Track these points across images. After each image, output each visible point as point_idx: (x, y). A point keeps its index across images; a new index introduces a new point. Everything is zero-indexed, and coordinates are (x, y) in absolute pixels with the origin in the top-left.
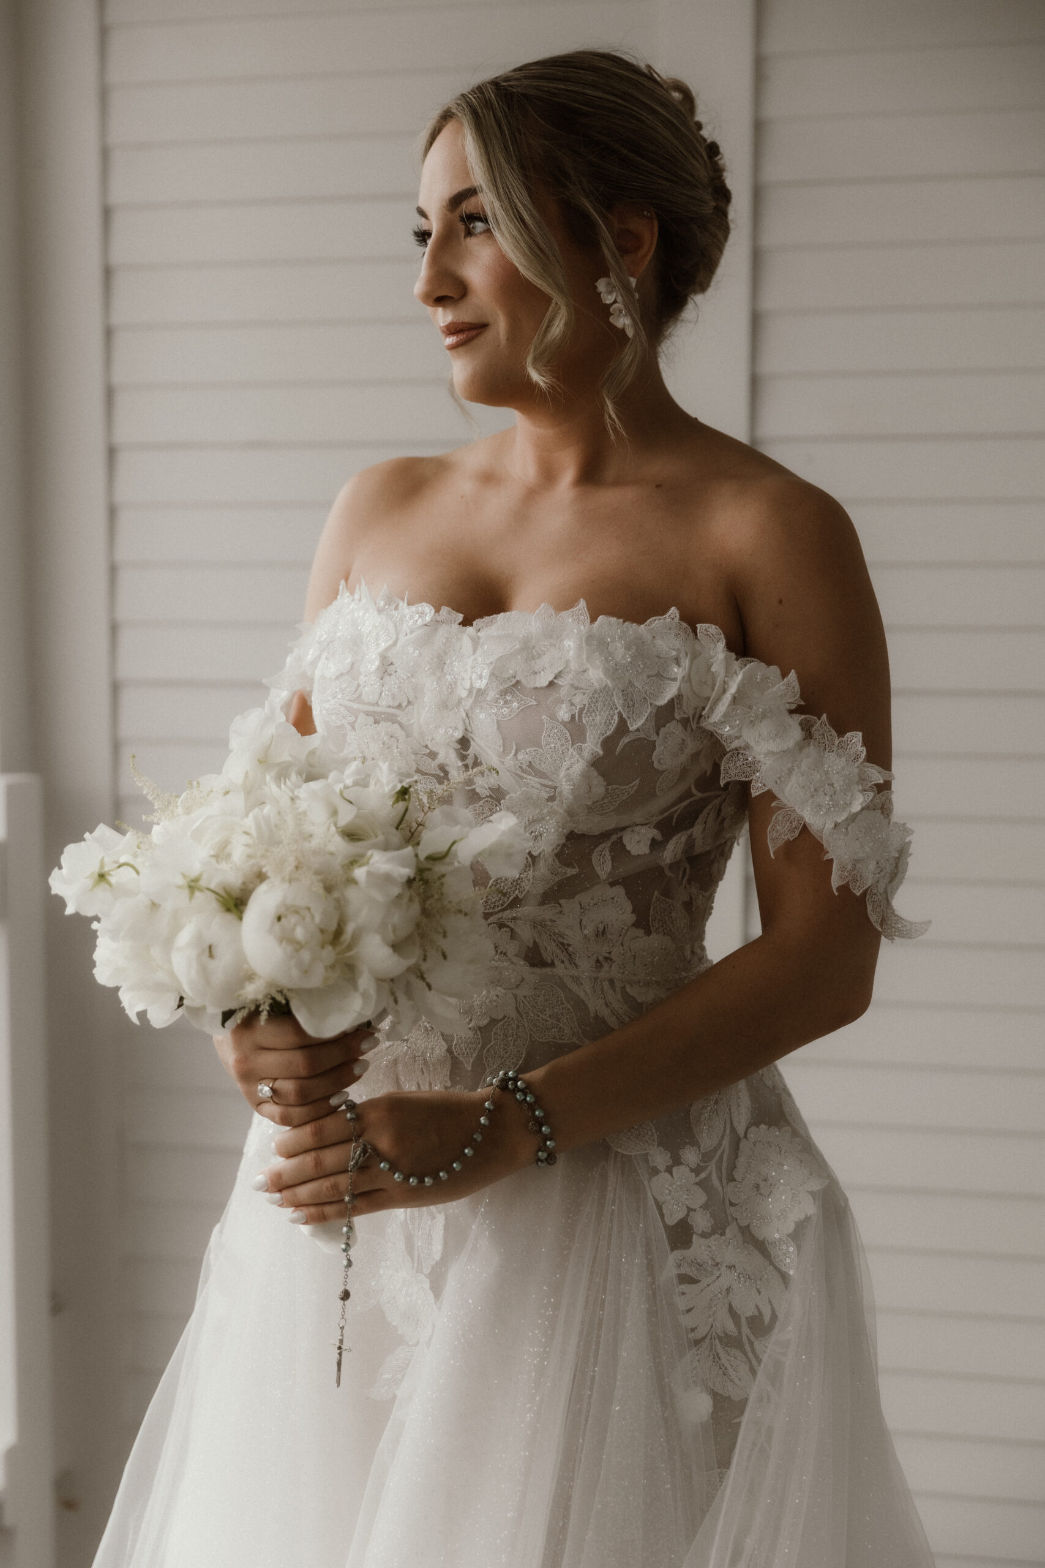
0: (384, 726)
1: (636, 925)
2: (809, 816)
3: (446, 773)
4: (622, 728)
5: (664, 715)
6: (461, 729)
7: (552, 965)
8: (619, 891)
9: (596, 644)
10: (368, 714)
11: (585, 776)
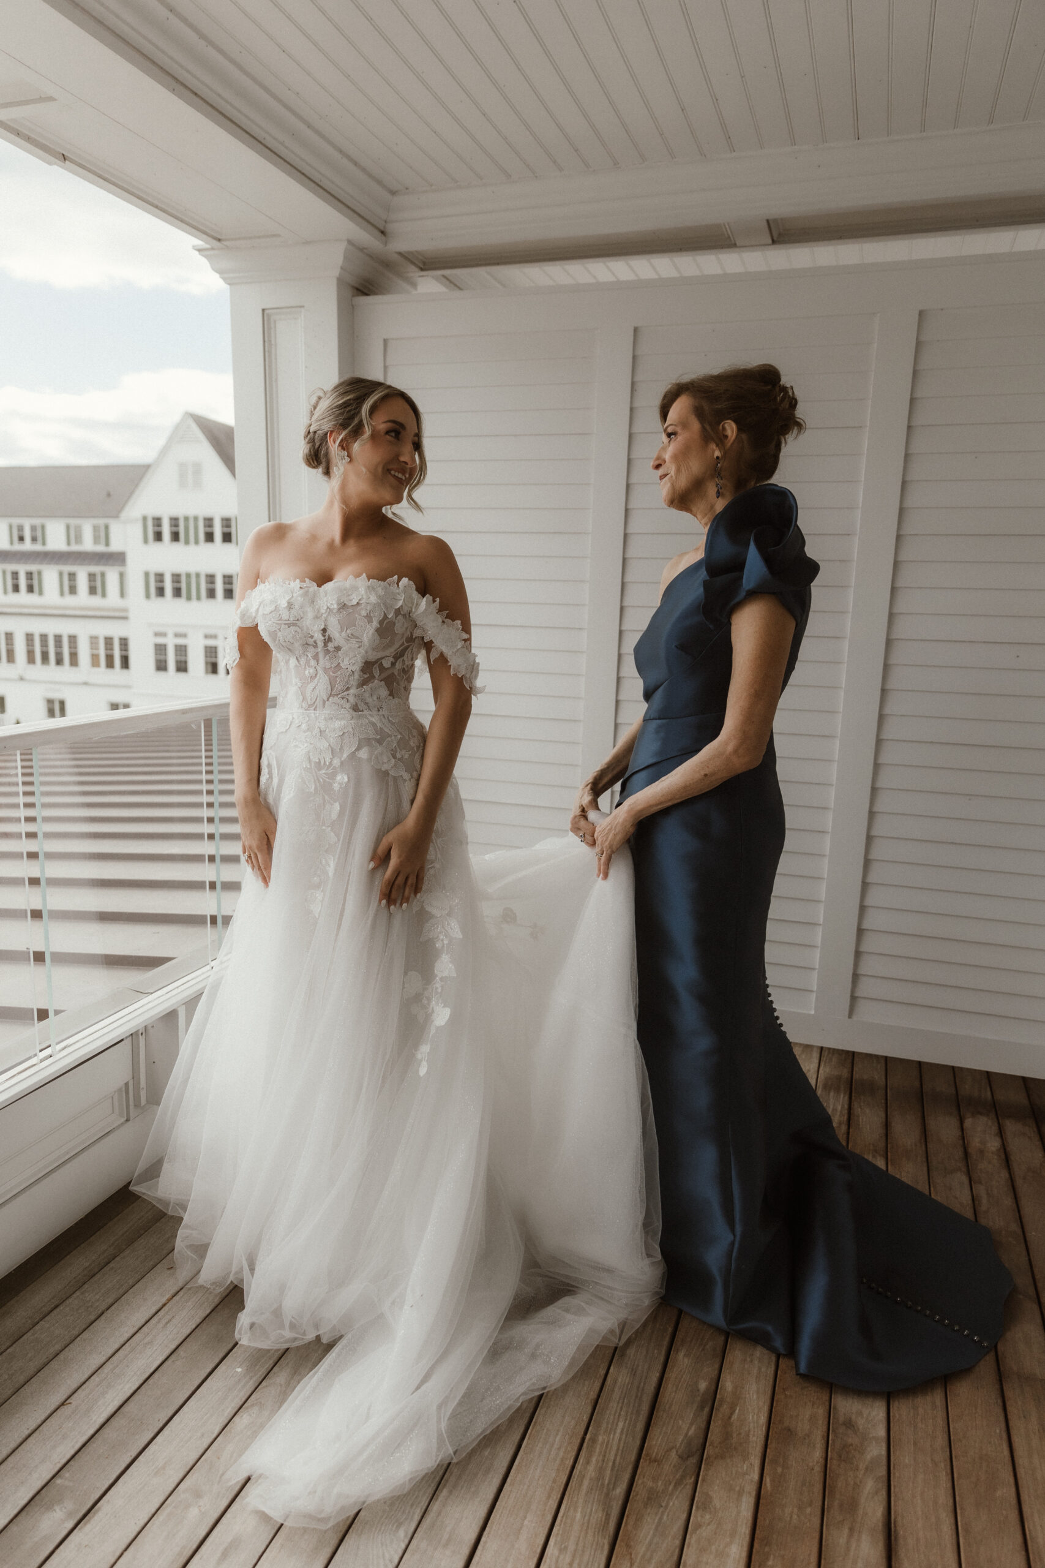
0: (293, 628)
1: (390, 695)
2: (444, 649)
3: (316, 644)
4: (385, 617)
5: (398, 612)
6: (323, 624)
7: (363, 711)
8: (383, 683)
9: (371, 589)
10: (285, 624)
11: (373, 635)
